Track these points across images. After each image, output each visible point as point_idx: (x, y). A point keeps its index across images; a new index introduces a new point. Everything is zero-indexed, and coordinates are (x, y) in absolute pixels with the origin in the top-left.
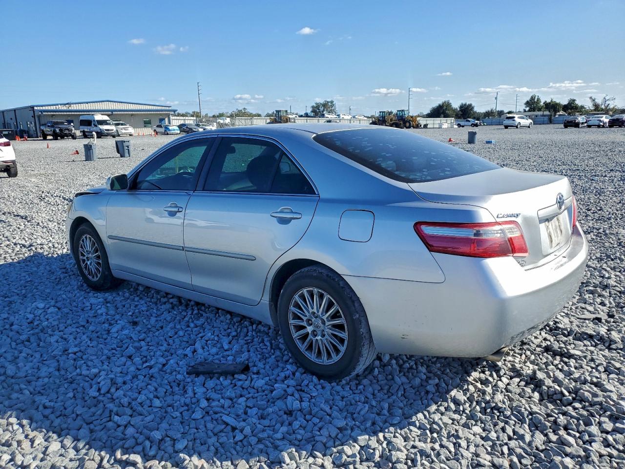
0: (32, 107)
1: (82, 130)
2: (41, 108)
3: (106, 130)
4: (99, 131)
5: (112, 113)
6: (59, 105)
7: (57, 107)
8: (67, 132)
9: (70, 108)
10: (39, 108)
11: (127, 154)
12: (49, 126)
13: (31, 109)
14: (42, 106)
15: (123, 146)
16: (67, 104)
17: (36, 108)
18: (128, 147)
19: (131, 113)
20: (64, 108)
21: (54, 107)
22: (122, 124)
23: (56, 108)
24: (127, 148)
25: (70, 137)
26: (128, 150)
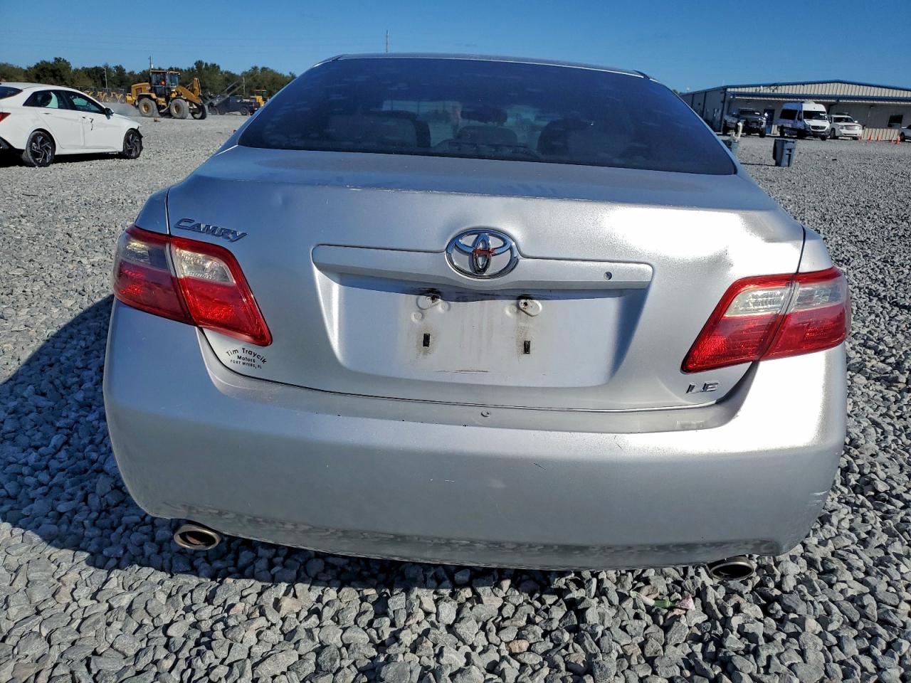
0: (725, 88)
1: (780, 125)
2: (736, 90)
3: (813, 127)
4: (802, 128)
5: (838, 100)
6: (762, 87)
7: (758, 88)
8: (754, 126)
9: (776, 91)
10: (733, 90)
11: (785, 162)
12: (733, 116)
13: (722, 91)
14: (737, 87)
15: (783, 149)
16: (774, 85)
17: (729, 90)
18: (791, 151)
19: (872, 102)
20: (768, 91)
21: (754, 88)
22: (847, 120)
23: (756, 90)
24: (788, 152)
25: (758, 134)
26: (790, 155)
